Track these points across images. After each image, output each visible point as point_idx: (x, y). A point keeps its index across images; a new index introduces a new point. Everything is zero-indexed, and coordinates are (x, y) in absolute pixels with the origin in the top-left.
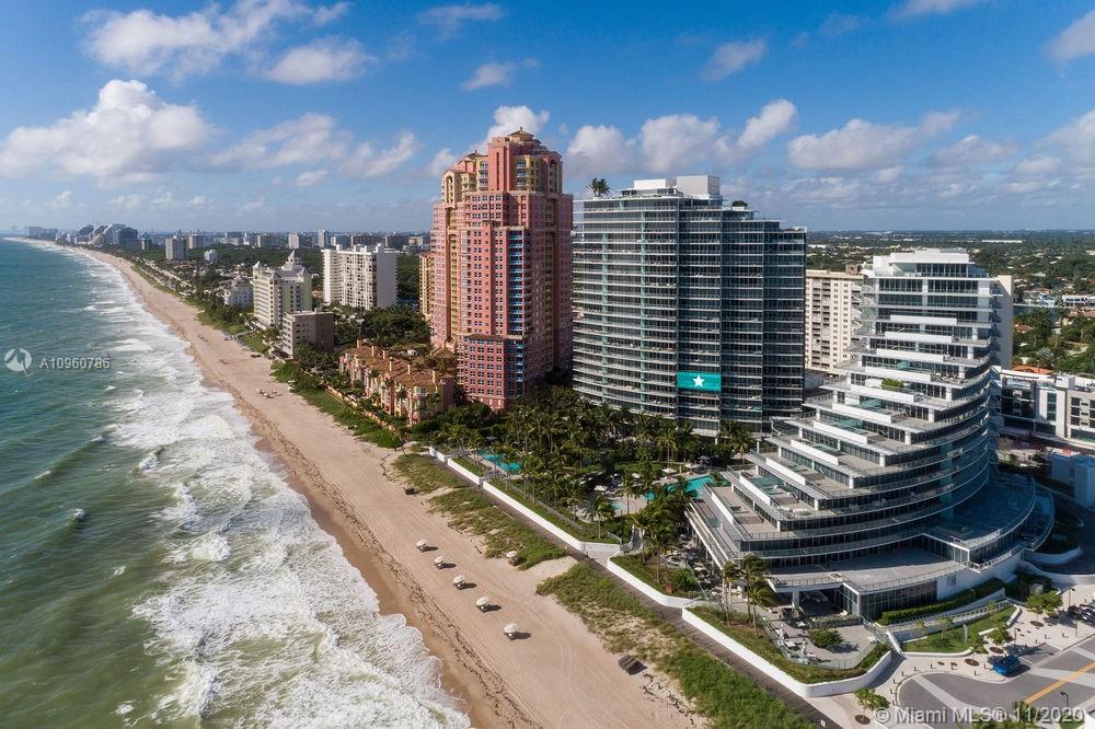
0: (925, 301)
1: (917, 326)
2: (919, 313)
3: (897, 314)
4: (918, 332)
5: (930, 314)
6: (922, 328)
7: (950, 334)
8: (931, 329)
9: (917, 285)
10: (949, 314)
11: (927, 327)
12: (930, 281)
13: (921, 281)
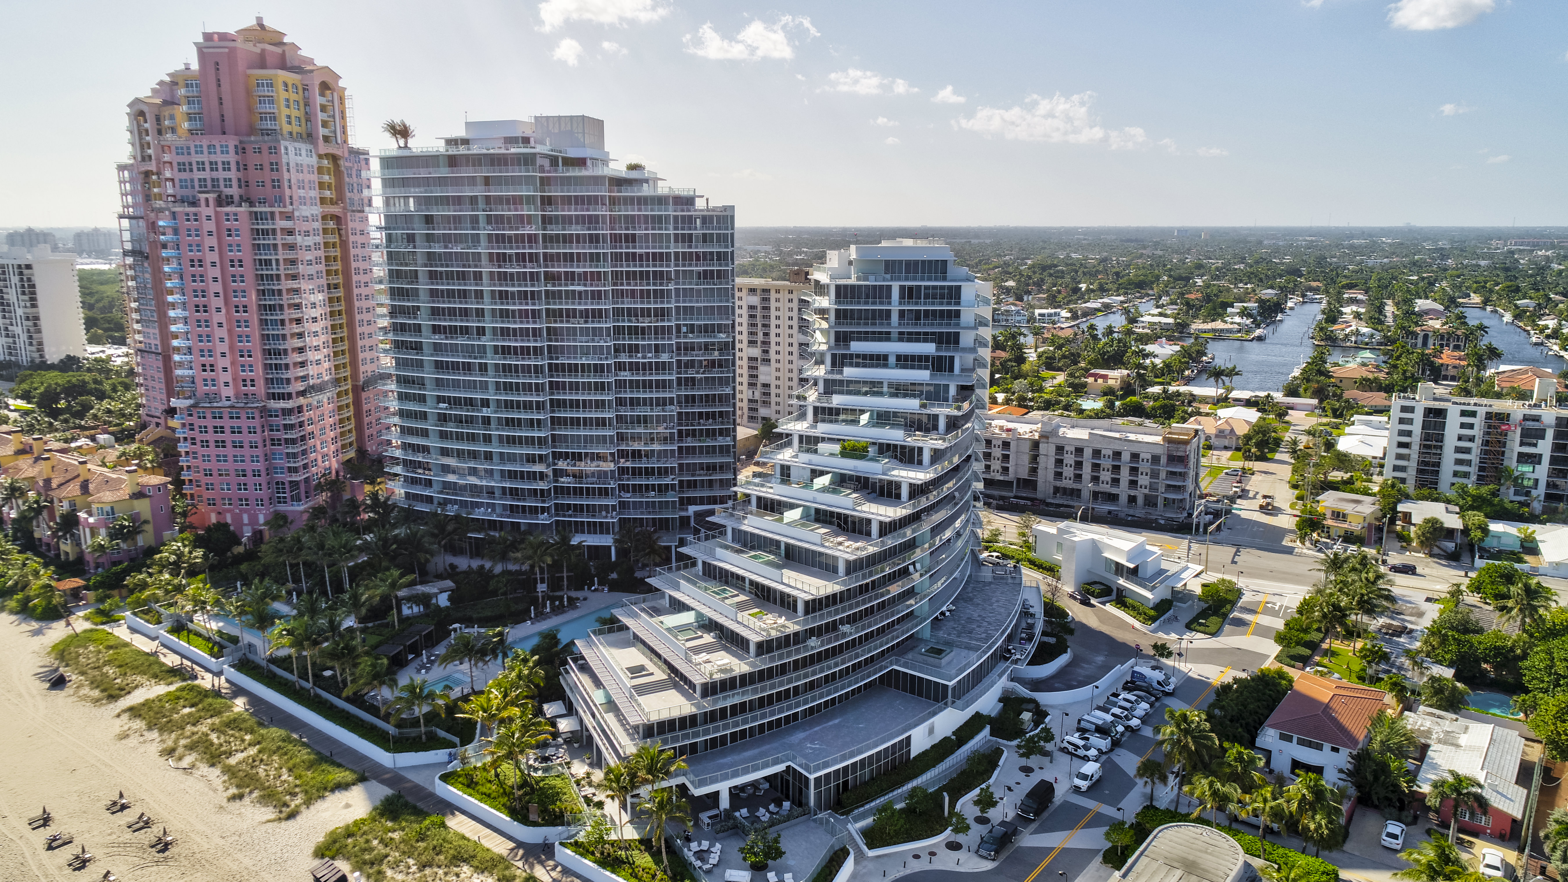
0: (895, 317)
1: (885, 357)
2: (885, 337)
3: (859, 339)
4: (886, 366)
5: (903, 337)
6: (892, 360)
7: (926, 368)
8: (905, 361)
9: (883, 293)
10: (925, 338)
11: (899, 357)
12: (902, 288)
13: (889, 288)
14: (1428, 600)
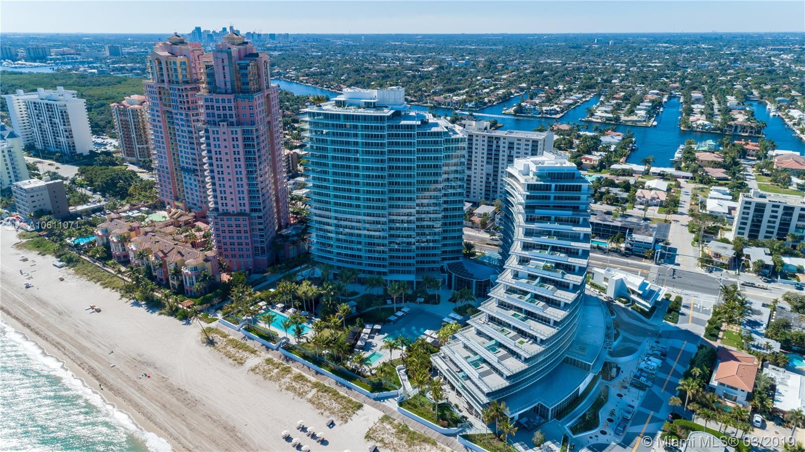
0: (552, 199)
1: (550, 218)
2: (549, 208)
6: (553, 219)
9: (548, 188)
11: (556, 218)
12: (556, 186)
13: (551, 185)
14: (764, 305)
